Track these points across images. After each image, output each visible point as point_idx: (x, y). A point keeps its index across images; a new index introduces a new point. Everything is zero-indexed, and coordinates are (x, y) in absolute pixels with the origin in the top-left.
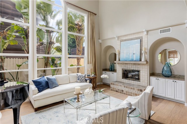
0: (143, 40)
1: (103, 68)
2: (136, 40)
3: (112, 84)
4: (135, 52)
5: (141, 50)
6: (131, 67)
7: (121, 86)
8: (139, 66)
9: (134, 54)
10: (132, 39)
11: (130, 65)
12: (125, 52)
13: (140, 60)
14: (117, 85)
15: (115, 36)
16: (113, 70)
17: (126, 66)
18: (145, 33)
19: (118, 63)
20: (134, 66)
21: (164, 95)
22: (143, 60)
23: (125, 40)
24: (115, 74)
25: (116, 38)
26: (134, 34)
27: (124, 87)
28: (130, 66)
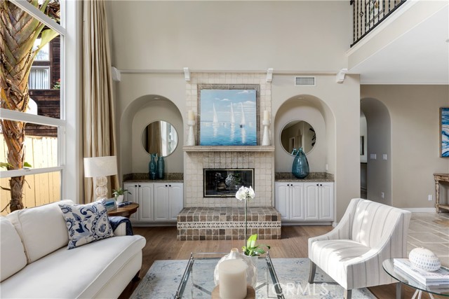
0: (262, 93)
1: (126, 173)
2: (245, 91)
3: (183, 219)
4: (243, 123)
5: (258, 117)
6: (232, 163)
7: (217, 218)
8: (251, 159)
9: (241, 126)
10: (232, 87)
11: (228, 155)
12: (215, 120)
13: (258, 143)
14: (203, 219)
15: (186, 69)
16: (161, 176)
17: (217, 159)
18: (269, 77)
19: (190, 153)
20: (240, 159)
22: (265, 142)
23: (215, 87)
24: (177, 187)
25: (187, 77)
26: (238, 73)
27: (228, 219)
28: (229, 160)
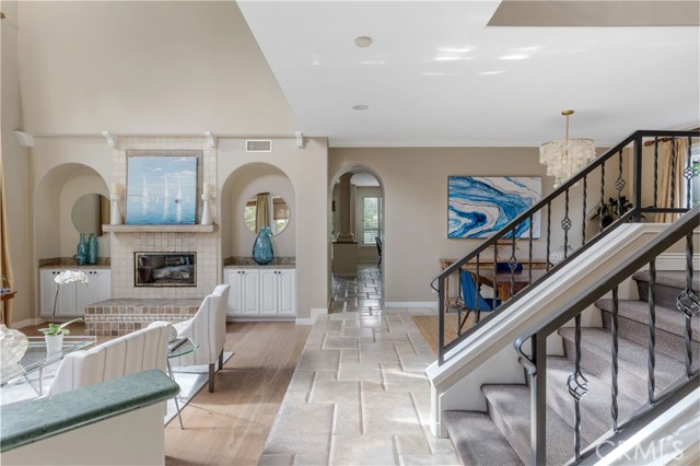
0: (205, 161)
1: (45, 257)
2: (184, 159)
3: (91, 311)
4: (179, 197)
5: (199, 191)
6: (168, 245)
7: (131, 310)
8: (192, 240)
9: (177, 201)
10: (169, 154)
11: (164, 236)
12: (145, 194)
13: (197, 222)
14: (115, 311)
15: (105, 133)
16: (92, 260)
17: (151, 241)
18: (211, 142)
19: (117, 233)
20: (179, 240)
21: (255, 312)
22: (204, 220)
23: (147, 153)
24: (103, 274)
25: (111, 142)
26: (177, 137)
27: (145, 311)
28: (165, 243)
